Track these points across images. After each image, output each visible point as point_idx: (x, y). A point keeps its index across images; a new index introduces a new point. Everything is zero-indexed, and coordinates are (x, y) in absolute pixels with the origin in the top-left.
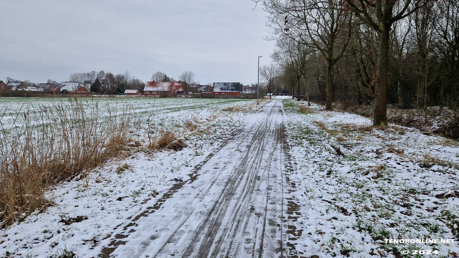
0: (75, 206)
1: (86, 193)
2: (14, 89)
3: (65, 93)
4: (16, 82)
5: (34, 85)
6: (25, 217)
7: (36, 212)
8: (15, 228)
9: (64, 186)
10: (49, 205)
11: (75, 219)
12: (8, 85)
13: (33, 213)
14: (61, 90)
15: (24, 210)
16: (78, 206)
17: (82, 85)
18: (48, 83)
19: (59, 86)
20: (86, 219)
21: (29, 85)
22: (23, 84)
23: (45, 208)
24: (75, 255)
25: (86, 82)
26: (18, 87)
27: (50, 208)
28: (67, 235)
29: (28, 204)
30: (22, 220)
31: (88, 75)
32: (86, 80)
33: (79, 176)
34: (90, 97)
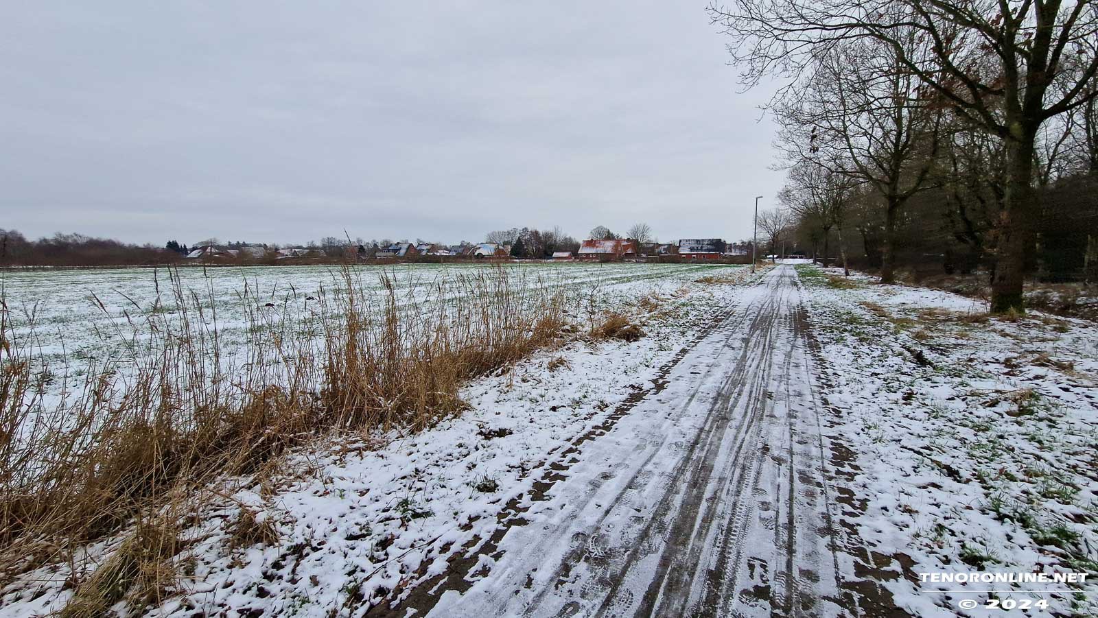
0: (497, 414)
1: (510, 395)
2: (424, 253)
3: (480, 258)
4: (427, 245)
5: (446, 249)
6: (437, 423)
7: (450, 416)
8: (425, 435)
9: (482, 382)
10: (465, 409)
11: (497, 432)
12: (418, 248)
13: (446, 418)
14: (476, 254)
15: (436, 412)
16: (499, 413)
17: (501, 247)
18: (461, 246)
19: (475, 248)
20: (511, 433)
21: (440, 248)
22: (434, 248)
23: (460, 412)
24: (498, 486)
25: (506, 243)
26: (429, 251)
27: (465, 413)
28: (487, 454)
29: (441, 405)
30: (433, 426)
31: (509, 233)
32: (506, 240)
33: (499, 371)
34: (509, 262)
